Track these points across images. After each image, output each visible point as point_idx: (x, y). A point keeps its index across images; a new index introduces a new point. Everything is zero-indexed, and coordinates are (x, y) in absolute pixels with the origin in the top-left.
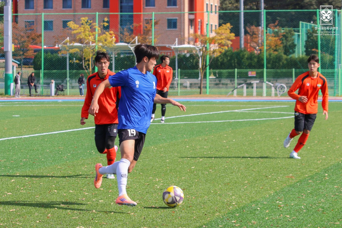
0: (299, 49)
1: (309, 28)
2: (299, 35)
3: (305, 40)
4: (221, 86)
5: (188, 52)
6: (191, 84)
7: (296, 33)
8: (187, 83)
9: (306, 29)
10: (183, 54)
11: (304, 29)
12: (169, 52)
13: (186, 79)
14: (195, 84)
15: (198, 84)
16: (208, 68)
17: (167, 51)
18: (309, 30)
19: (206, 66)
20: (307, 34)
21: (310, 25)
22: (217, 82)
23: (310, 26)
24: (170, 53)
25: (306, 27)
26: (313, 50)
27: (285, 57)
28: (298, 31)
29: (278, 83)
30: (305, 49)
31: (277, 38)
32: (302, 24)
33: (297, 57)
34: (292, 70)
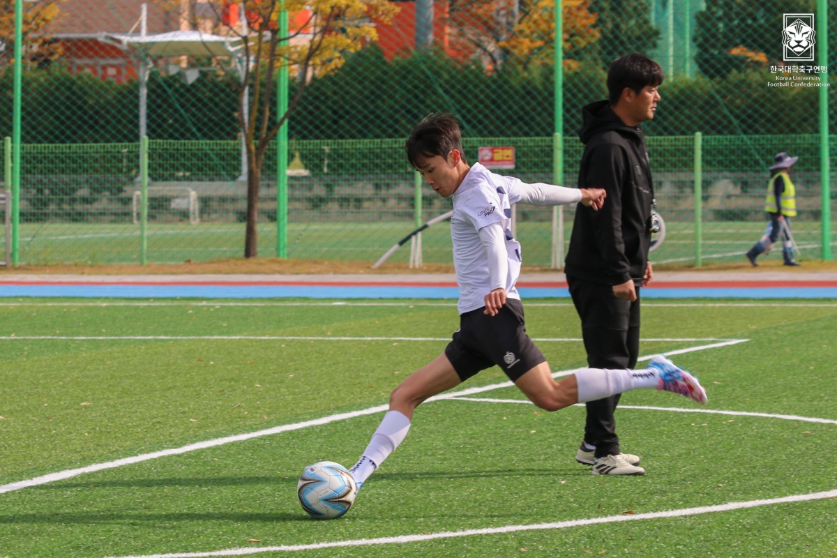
4: (334, 207)
5: (192, 65)
6: (205, 202)
8: (187, 197)
10: (173, 70)
12: (112, 66)
13: (185, 178)
14: (223, 200)
15: (234, 200)
16: (283, 130)
17: (103, 62)
19: (274, 125)
22: (319, 191)
24: (117, 67)
34: (693, 140)
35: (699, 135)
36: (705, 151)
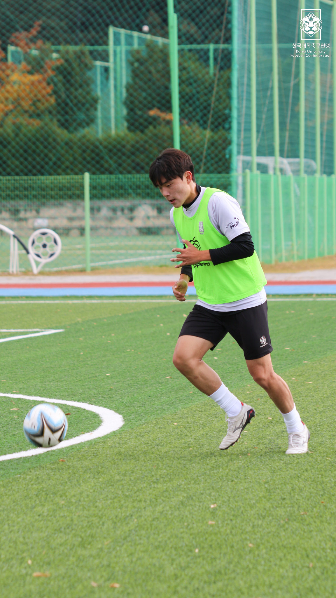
0: (106, 110)
1: (136, 46)
2: (106, 70)
3: (124, 82)
7: (98, 63)
9: (129, 48)
11: (123, 48)
18: (138, 52)
20: (130, 64)
21: (139, 38)
23: (141, 41)
25: (129, 43)
26: (153, 113)
27: (63, 134)
28: (105, 58)
29: (43, 218)
30: (125, 112)
31: (36, 77)
32: (116, 35)
33: (100, 135)
34: (83, 179)
35: (87, 175)
36: (93, 188)
